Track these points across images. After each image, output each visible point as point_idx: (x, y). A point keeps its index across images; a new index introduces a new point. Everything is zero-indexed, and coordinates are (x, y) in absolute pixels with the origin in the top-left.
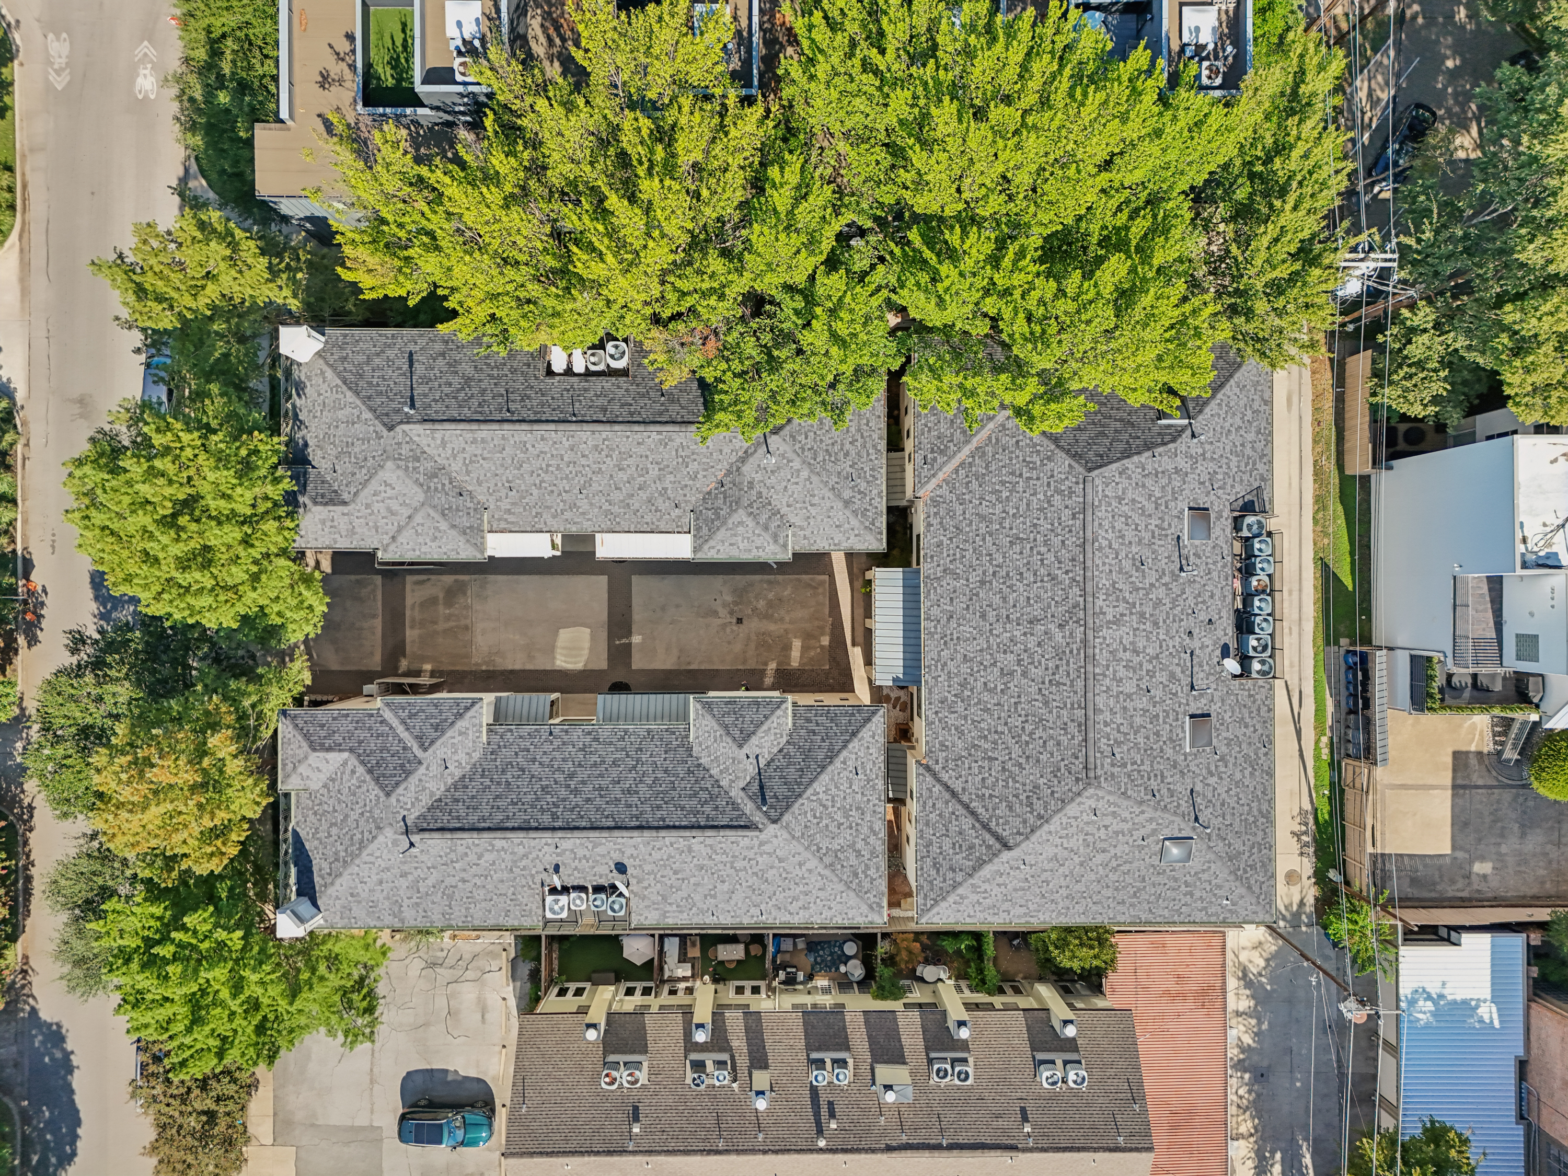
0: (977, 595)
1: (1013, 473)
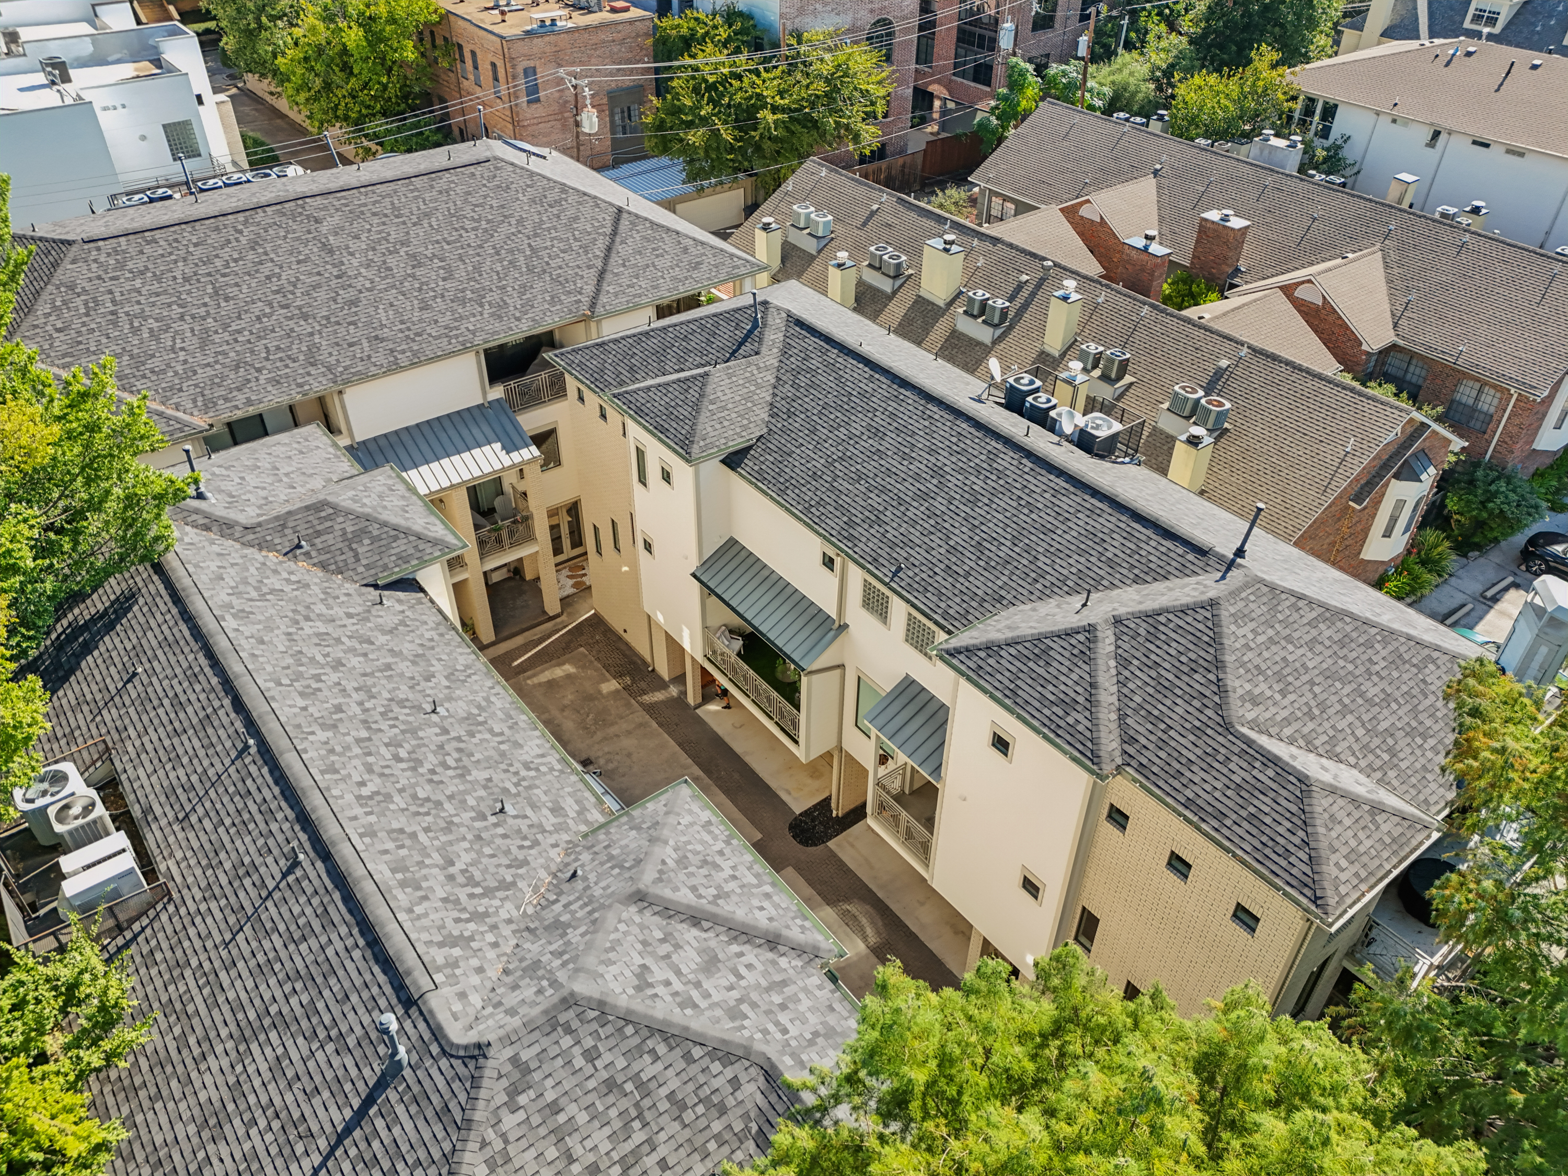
0: (327, 318)
1: (115, 324)
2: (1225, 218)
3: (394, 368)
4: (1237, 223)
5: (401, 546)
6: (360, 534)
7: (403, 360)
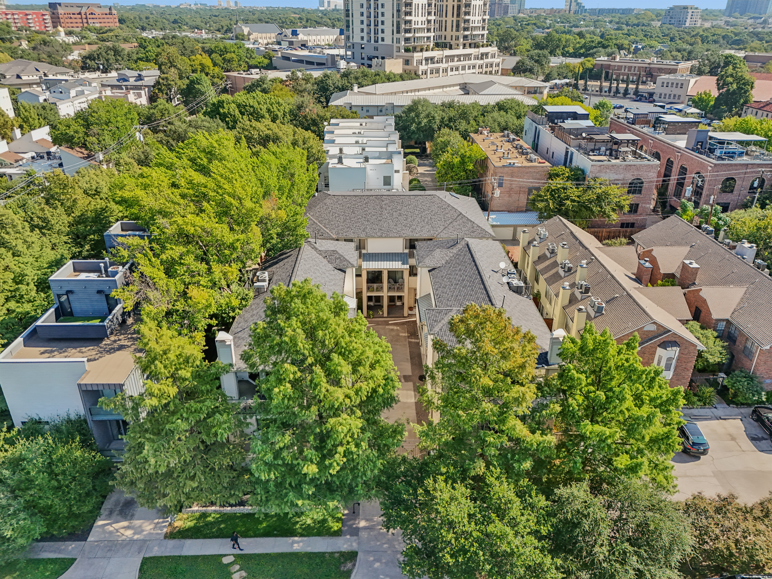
2: (691, 263)
3: (381, 237)
4: (695, 265)
5: (345, 263)
6: (338, 258)
7: (384, 235)
